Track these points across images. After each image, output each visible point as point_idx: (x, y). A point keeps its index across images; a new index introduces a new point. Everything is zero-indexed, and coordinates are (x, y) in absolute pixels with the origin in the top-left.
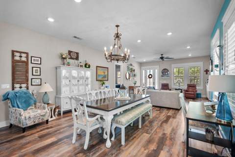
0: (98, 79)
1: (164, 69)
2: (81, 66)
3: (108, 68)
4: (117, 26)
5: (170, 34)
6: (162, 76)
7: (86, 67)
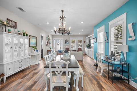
0: (30, 45)
1: (66, 40)
2: (20, 34)
3: (37, 37)
4: (63, 11)
5: (82, 22)
6: (65, 44)
7: (24, 35)
